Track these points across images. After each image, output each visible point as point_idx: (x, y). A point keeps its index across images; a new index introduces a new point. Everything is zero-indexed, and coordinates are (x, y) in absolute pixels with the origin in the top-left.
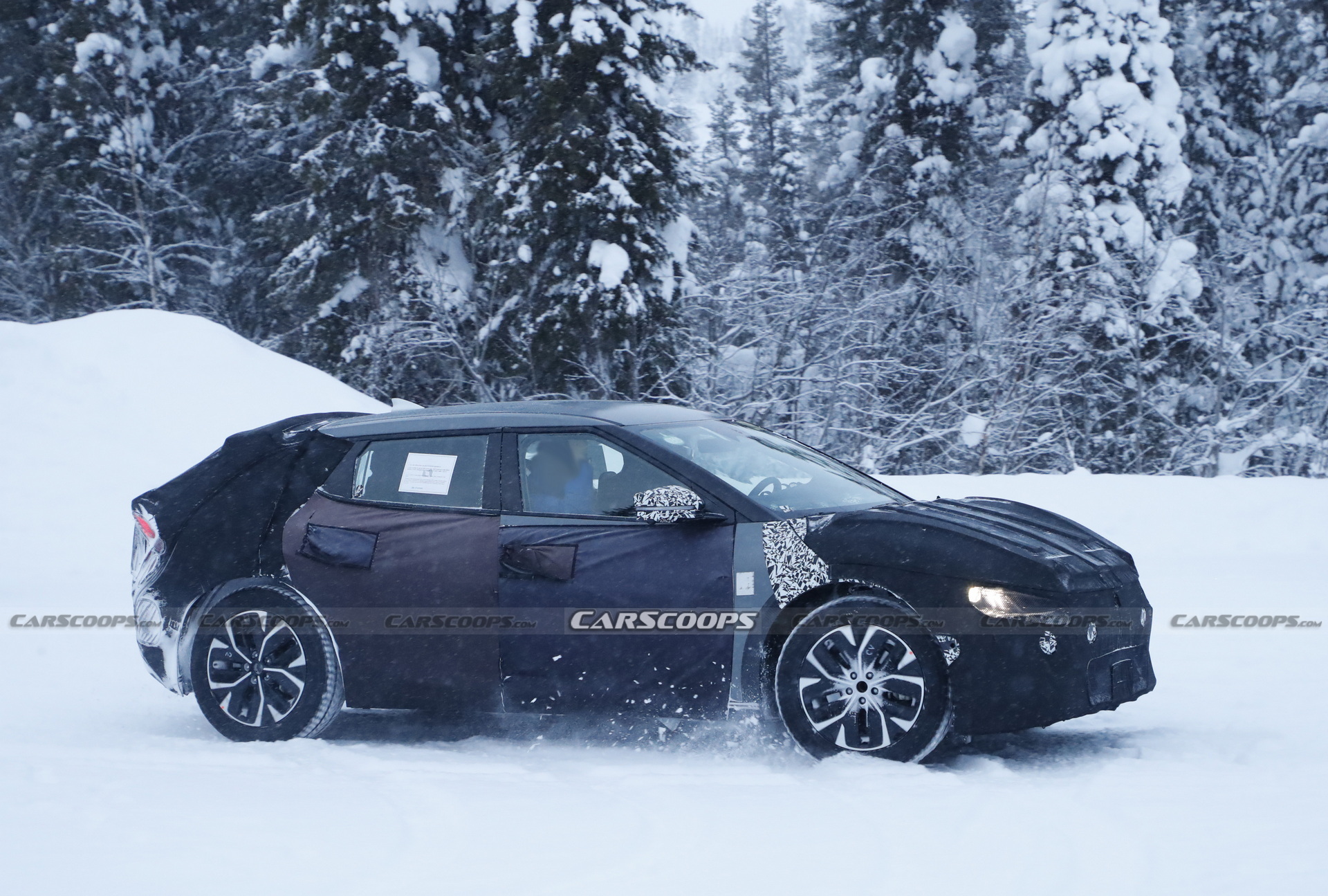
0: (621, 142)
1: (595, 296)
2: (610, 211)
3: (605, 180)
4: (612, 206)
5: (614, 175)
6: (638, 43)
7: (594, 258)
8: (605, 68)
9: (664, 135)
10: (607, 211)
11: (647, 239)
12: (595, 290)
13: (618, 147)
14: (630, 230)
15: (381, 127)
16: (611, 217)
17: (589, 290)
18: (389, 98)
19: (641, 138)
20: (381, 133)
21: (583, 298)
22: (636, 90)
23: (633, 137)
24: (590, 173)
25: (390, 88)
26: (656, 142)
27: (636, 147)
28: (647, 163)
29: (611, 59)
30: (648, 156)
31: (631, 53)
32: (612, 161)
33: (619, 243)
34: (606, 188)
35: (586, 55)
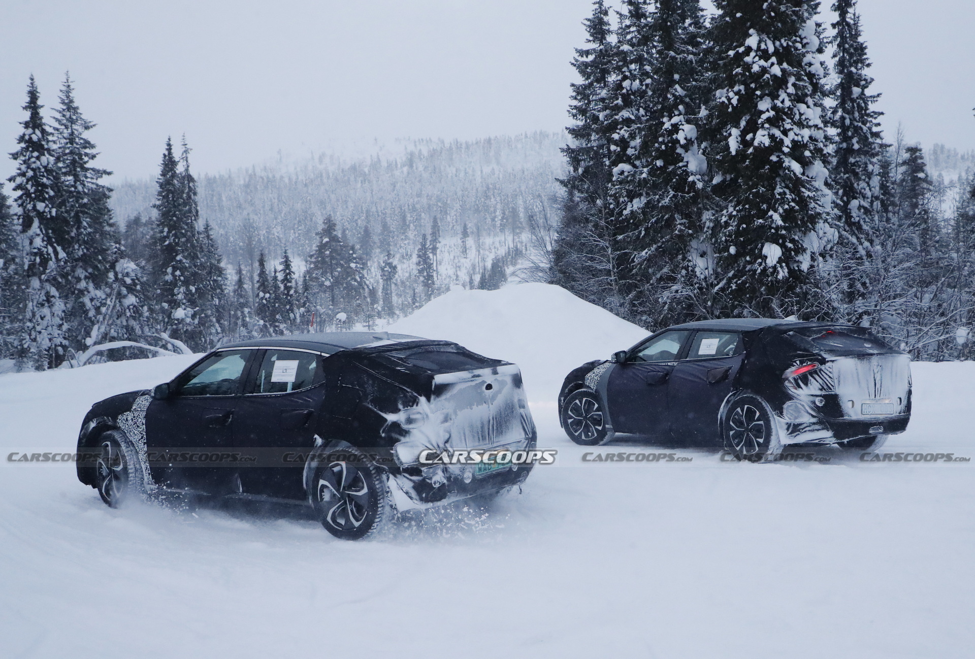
0: (779, 194)
1: (764, 270)
2: (773, 228)
3: (771, 213)
4: (774, 225)
5: (776, 211)
6: (790, 146)
7: (765, 251)
8: (774, 158)
9: (803, 190)
10: (771, 228)
11: (793, 241)
12: (765, 268)
13: (778, 197)
14: (783, 237)
15: (672, 193)
16: (773, 231)
17: (762, 267)
18: (677, 179)
19: (792, 192)
20: (671, 195)
21: (759, 271)
22: (789, 168)
23: (787, 191)
24: (763, 210)
25: (678, 175)
26: (799, 194)
27: (788, 196)
28: (793, 204)
29: (777, 154)
30: (793, 200)
31: (786, 150)
32: (775, 204)
33: (778, 244)
34: (771, 217)
35: (763, 153)
